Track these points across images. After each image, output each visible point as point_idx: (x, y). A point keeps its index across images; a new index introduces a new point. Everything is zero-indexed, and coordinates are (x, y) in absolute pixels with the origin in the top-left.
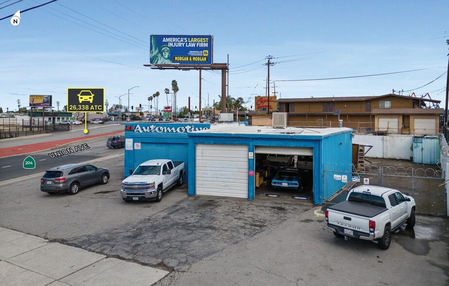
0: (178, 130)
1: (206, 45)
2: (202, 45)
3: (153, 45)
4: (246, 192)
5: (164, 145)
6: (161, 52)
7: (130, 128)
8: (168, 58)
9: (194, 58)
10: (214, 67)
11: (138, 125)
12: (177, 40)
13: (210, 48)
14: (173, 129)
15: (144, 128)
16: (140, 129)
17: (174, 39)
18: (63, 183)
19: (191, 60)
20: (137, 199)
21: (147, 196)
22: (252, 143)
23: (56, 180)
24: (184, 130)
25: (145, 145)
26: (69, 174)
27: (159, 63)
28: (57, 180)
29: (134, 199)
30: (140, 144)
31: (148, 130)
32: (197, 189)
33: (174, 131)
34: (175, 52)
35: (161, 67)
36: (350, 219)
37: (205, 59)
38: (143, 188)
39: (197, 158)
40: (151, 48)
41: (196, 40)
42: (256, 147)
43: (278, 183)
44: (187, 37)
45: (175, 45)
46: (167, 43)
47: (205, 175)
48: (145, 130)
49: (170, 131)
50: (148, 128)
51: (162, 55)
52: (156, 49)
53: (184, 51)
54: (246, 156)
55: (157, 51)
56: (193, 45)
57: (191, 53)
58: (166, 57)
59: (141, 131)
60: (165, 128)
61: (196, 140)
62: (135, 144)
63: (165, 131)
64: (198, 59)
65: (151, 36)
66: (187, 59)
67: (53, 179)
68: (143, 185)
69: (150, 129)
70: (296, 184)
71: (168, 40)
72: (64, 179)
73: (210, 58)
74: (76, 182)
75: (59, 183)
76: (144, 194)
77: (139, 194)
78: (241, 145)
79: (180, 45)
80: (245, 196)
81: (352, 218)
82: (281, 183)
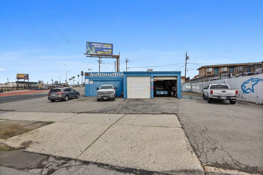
0: (111, 75)
1: (111, 48)
2: (109, 47)
3: (88, 46)
4: (150, 96)
5: (104, 82)
6: (91, 49)
7: (87, 74)
8: (94, 52)
9: (105, 53)
10: (114, 57)
11: (91, 73)
12: (98, 45)
13: (112, 49)
14: (108, 74)
15: (94, 74)
16: (92, 75)
17: (97, 44)
18: (61, 95)
19: (104, 53)
20: (106, 98)
21: (111, 97)
22: (153, 75)
23: (57, 93)
24: (113, 75)
25: (94, 82)
26: (64, 91)
27: (91, 53)
28: (59, 93)
29: (105, 99)
30: (92, 81)
31: (96, 75)
32: (128, 96)
33: (109, 75)
34: (97, 50)
35: (92, 55)
36: (225, 92)
37: (110, 53)
38: (109, 94)
39: (127, 83)
40: (87, 47)
41: (106, 45)
42: (154, 77)
43: (159, 93)
44: (103, 44)
45: (98, 46)
46: (94, 46)
47: (131, 90)
48: (95, 75)
49: (107, 75)
50: (96, 74)
51: (92, 51)
52: (89, 48)
53: (101, 49)
54: (150, 81)
55: (90, 48)
56: (105, 47)
57: (104, 50)
58: (94, 51)
59: (93, 76)
60: (105, 74)
61: (127, 75)
62: (90, 81)
63: (105, 75)
64: (107, 53)
65: (87, 42)
66: (103, 52)
67: (56, 93)
68: (109, 92)
69: (97, 74)
70: (166, 93)
71: (94, 44)
72: (62, 93)
73: (112, 53)
74: (67, 95)
75: (59, 95)
76: (110, 96)
77: (107, 96)
78: (148, 76)
79: (100, 47)
80: (149, 97)
81: (226, 91)
82: (160, 93)
